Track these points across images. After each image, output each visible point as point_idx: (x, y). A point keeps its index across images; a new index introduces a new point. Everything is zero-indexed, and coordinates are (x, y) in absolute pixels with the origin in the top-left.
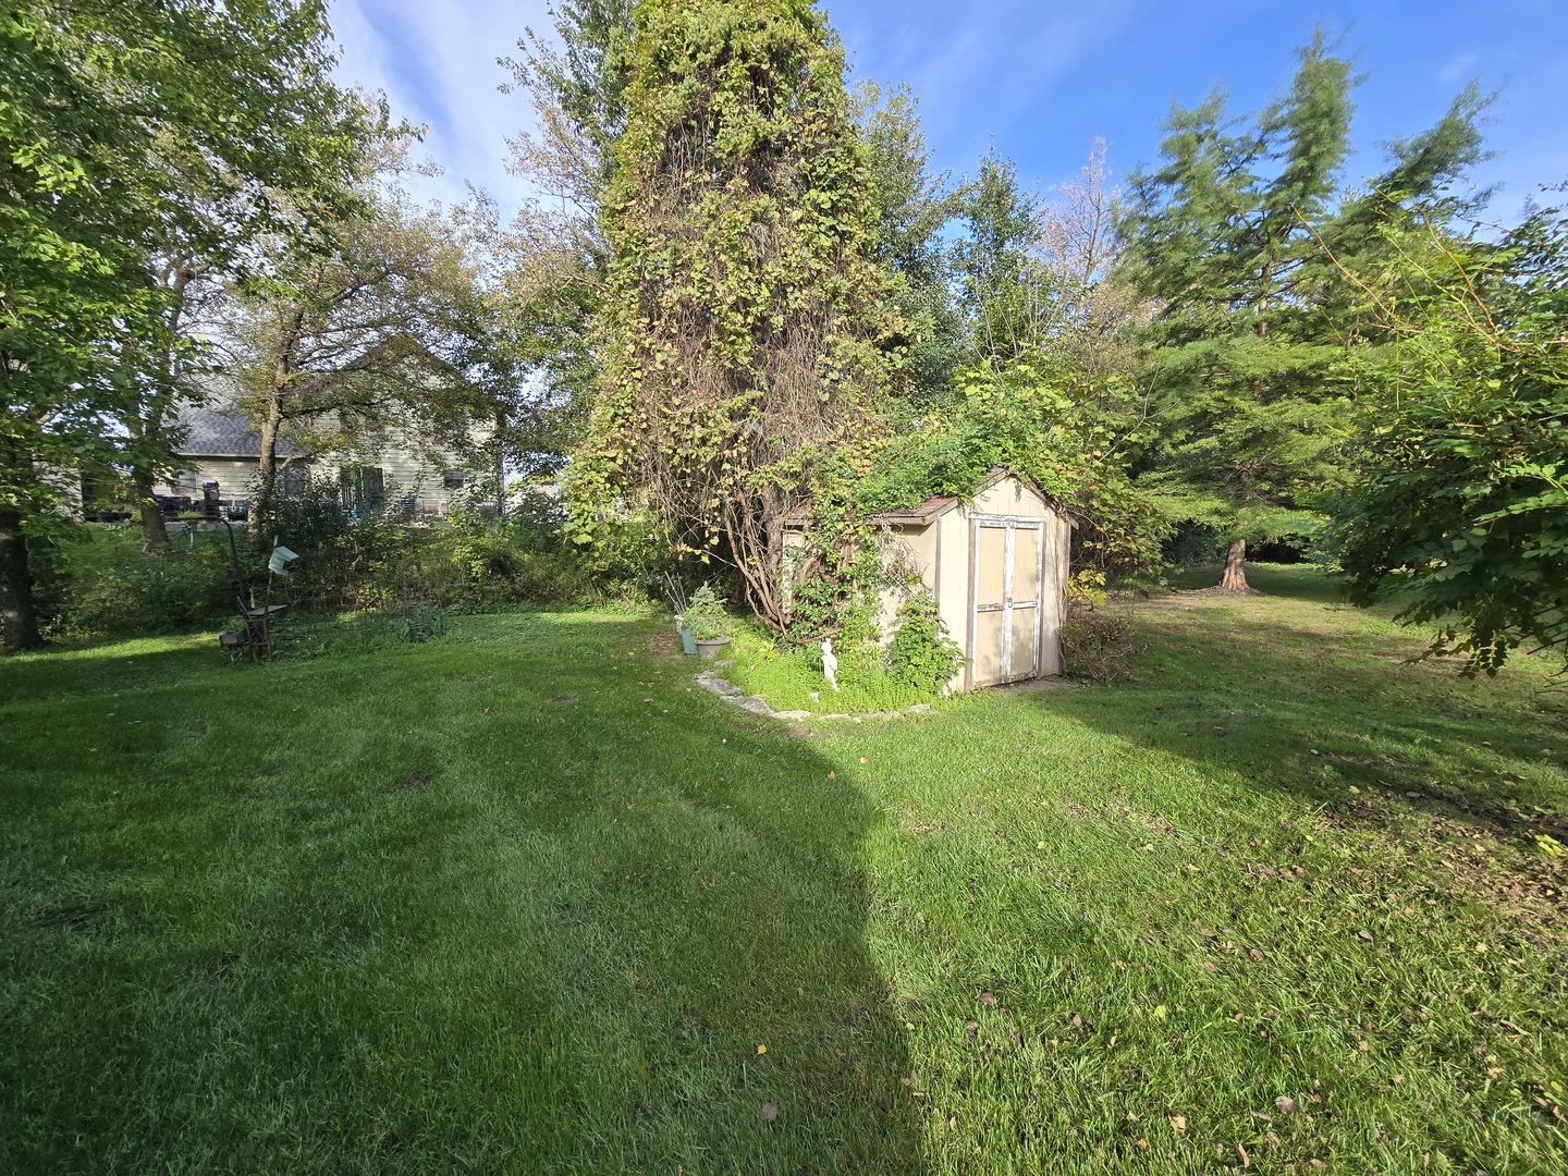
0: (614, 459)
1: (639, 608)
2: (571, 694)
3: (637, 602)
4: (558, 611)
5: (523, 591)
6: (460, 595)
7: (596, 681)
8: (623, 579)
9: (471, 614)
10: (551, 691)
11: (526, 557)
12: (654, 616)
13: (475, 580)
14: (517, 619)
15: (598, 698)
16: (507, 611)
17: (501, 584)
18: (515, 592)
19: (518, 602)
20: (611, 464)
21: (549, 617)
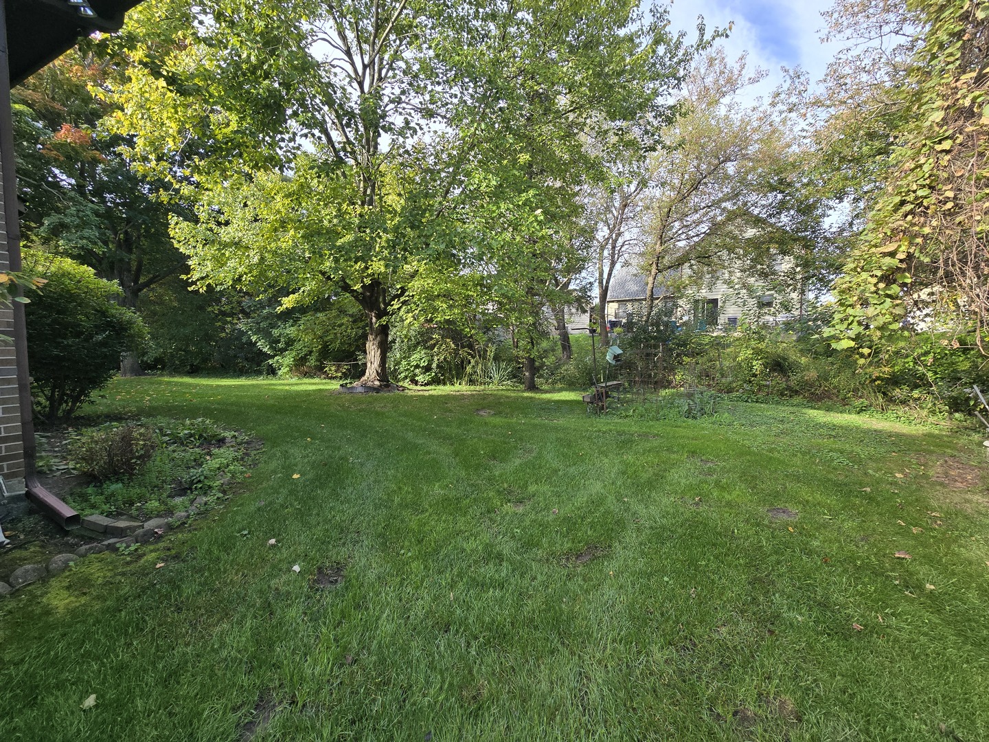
0: (892, 254)
1: (932, 419)
2: (794, 509)
3: (933, 412)
4: (828, 410)
5: (797, 388)
6: (741, 386)
7: (832, 501)
8: (916, 386)
9: (746, 401)
10: (773, 499)
11: (803, 360)
12: (955, 432)
13: (755, 375)
14: (783, 411)
15: (825, 526)
16: (778, 403)
17: (777, 381)
18: (789, 388)
19: (791, 396)
20: (888, 260)
21: (818, 415)
